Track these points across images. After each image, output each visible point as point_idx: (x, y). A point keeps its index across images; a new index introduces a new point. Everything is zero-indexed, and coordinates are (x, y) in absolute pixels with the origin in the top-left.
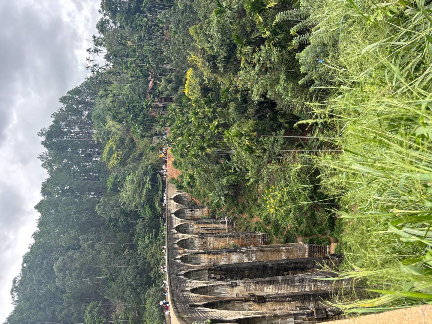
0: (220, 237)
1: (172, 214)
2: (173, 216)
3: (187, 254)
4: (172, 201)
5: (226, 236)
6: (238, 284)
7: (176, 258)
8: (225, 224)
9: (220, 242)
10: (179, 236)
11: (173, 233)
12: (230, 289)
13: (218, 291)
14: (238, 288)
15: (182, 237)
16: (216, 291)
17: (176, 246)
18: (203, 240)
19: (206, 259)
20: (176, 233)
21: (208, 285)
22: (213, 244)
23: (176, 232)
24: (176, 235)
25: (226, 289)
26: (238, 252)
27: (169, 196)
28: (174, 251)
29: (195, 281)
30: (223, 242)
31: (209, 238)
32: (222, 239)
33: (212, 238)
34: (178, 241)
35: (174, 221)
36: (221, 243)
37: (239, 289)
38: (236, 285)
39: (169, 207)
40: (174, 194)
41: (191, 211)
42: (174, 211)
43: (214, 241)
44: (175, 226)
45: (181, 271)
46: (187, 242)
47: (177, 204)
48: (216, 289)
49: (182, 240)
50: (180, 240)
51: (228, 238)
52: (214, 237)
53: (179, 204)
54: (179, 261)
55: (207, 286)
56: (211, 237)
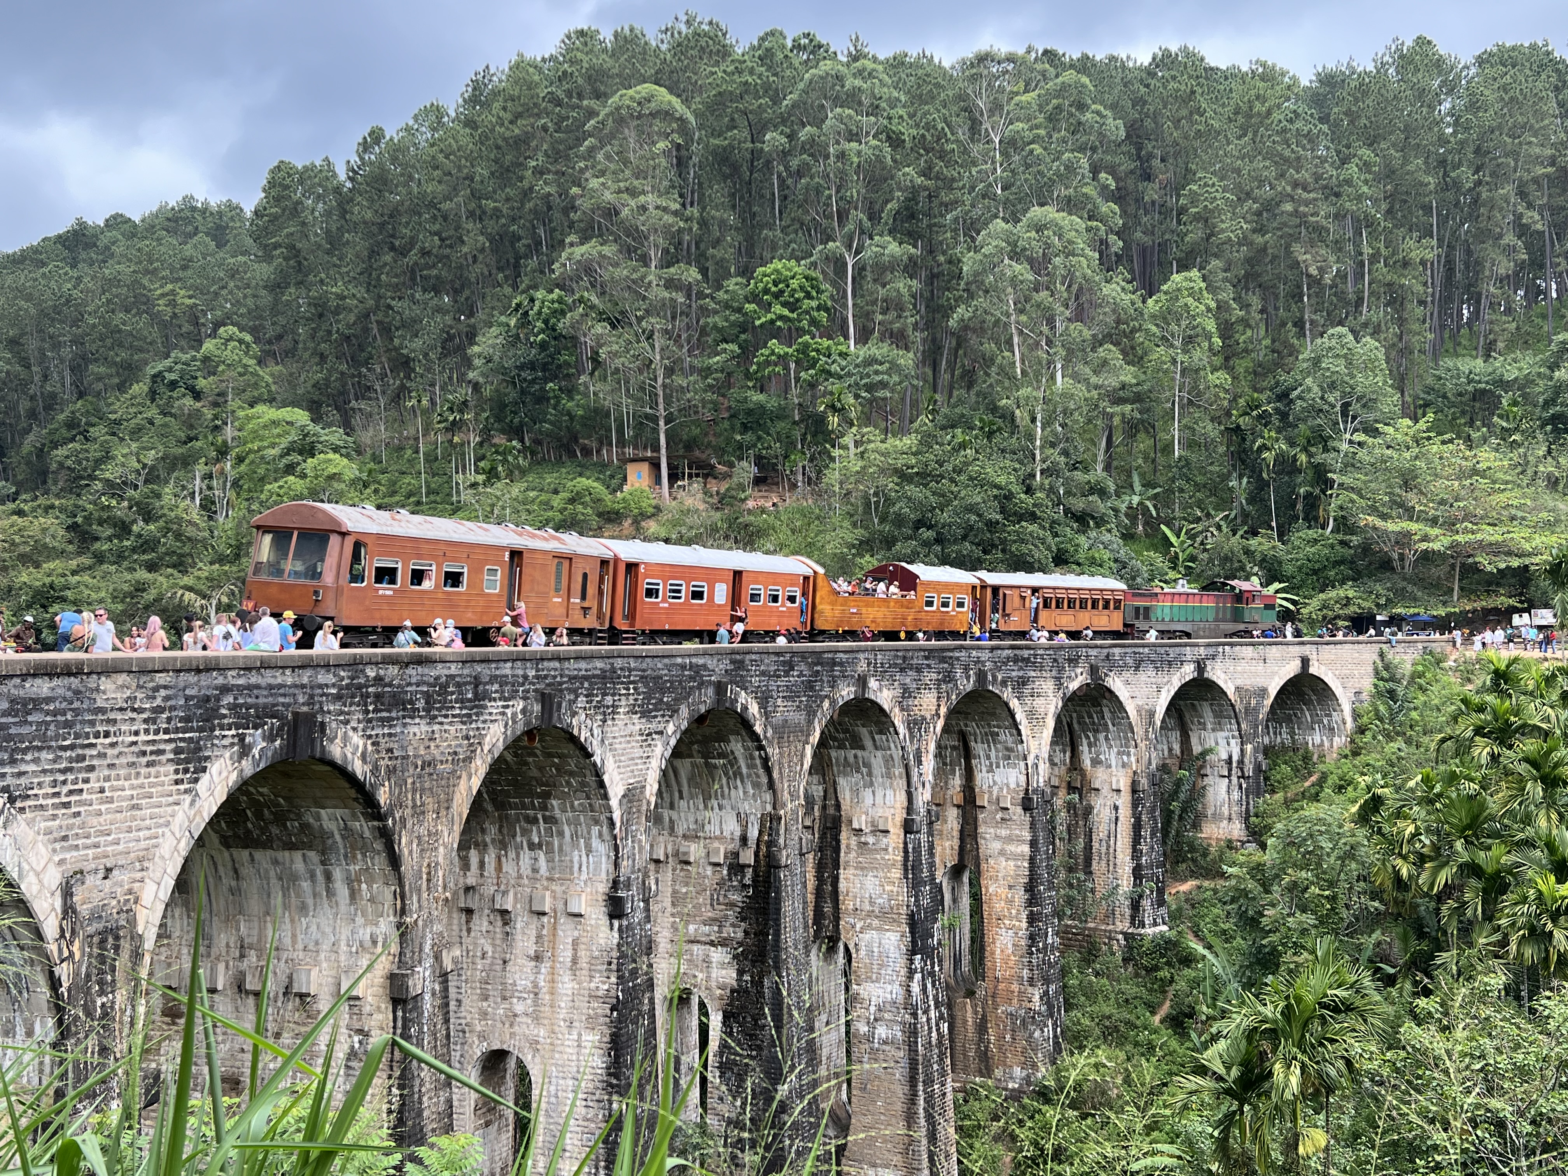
0: (1031, 887)
1: (1200, 668)
2: (1188, 672)
3: (902, 730)
4: (1292, 669)
5: (1032, 919)
6: (616, 923)
7: (873, 683)
8: (1133, 923)
9: (1010, 887)
10: (1039, 702)
11: (1061, 670)
12: (603, 888)
13: (595, 843)
14: (605, 920)
15: (1031, 714)
16: (595, 830)
17: (967, 685)
18: (1019, 810)
19: (888, 813)
20: (1059, 685)
21: (614, 803)
22: (1002, 853)
23: (1074, 686)
24: (1048, 686)
25: (604, 876)
26: (911, 961)
27: (1328, 652)
28: (930, 676)
29: (660, 751)
30: (1010, 902)
31: (1027, 836)
32: (1020, 896)
33: (1026, 849)
34: (1007, 694)
35: (1147, 675)
36: (1003, 891)
37: (598, 926)
38: (612, 916)
39: (1248, 651)
40: (1342, 678)
41: (1229, 761)
42: (1217, 673)
43: (1015, 857)
44: (1116, 683)
45: (764, 701)
46: (1006, 737)
47: (1273, 692)
48: (600, 835)
49: (1012, 715)
50: (1014, 704)
51: (1024, 925)
52: (1032, 860)
53: (1268, 702)
54: (846, 692)
55: (606, 797)
56: (1033, 844)
